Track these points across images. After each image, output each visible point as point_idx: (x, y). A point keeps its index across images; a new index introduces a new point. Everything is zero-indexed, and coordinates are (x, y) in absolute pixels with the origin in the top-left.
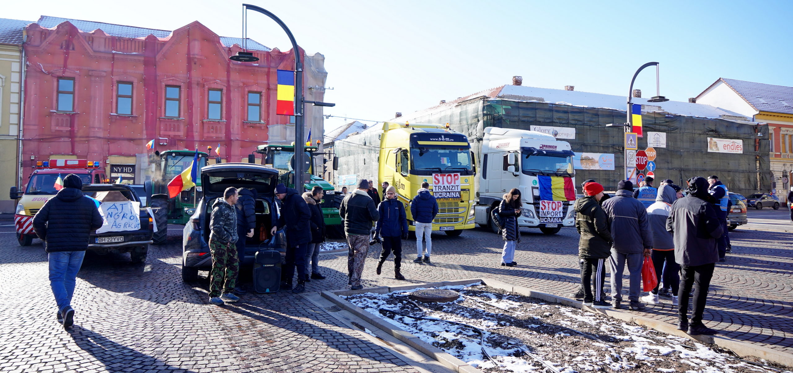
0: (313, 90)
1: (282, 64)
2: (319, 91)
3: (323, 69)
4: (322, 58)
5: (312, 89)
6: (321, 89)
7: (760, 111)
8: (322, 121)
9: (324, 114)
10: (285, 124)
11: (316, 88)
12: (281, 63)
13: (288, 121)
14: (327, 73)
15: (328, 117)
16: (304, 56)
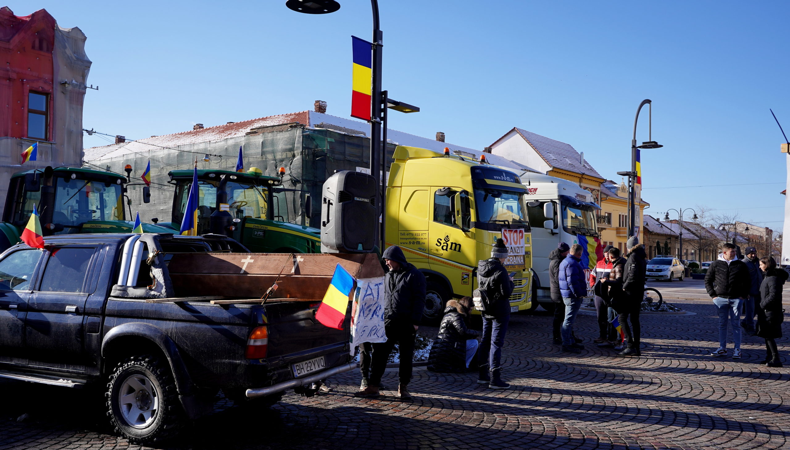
0: (69, 87)
1: (16, 36)
2: (77, 89)
3: (84, 55)
4: (83, 38)
5: (67, 85)
6: (80, 86)
7: (554, 168)
8: (80, 138)
9: (84, 127)
10: (20, 138)
11: (73, 84)
12: (14, 35)
13: (25, 133)
14: (91, 63)
15: (90, 133)
16: (54, 29)
